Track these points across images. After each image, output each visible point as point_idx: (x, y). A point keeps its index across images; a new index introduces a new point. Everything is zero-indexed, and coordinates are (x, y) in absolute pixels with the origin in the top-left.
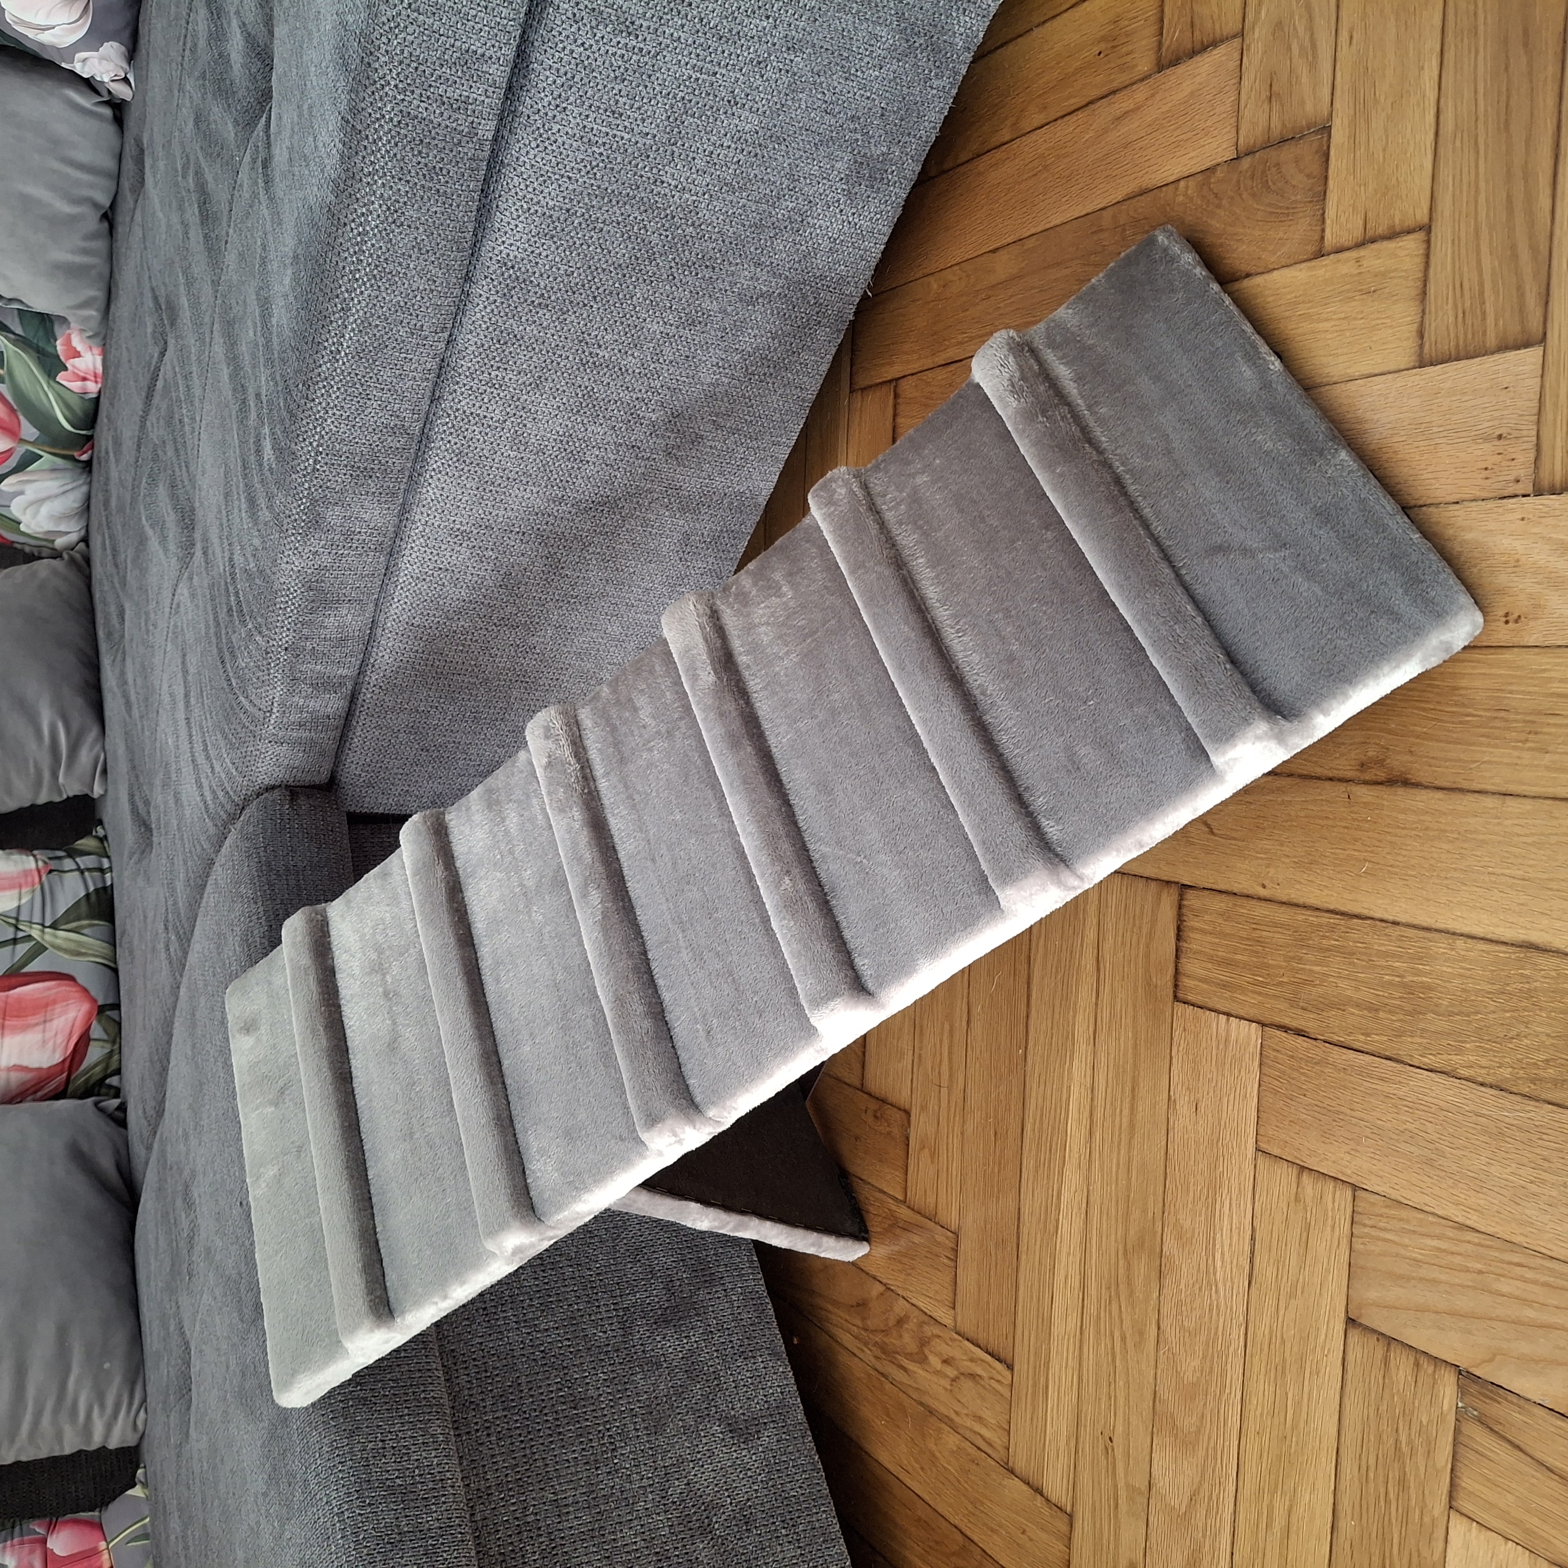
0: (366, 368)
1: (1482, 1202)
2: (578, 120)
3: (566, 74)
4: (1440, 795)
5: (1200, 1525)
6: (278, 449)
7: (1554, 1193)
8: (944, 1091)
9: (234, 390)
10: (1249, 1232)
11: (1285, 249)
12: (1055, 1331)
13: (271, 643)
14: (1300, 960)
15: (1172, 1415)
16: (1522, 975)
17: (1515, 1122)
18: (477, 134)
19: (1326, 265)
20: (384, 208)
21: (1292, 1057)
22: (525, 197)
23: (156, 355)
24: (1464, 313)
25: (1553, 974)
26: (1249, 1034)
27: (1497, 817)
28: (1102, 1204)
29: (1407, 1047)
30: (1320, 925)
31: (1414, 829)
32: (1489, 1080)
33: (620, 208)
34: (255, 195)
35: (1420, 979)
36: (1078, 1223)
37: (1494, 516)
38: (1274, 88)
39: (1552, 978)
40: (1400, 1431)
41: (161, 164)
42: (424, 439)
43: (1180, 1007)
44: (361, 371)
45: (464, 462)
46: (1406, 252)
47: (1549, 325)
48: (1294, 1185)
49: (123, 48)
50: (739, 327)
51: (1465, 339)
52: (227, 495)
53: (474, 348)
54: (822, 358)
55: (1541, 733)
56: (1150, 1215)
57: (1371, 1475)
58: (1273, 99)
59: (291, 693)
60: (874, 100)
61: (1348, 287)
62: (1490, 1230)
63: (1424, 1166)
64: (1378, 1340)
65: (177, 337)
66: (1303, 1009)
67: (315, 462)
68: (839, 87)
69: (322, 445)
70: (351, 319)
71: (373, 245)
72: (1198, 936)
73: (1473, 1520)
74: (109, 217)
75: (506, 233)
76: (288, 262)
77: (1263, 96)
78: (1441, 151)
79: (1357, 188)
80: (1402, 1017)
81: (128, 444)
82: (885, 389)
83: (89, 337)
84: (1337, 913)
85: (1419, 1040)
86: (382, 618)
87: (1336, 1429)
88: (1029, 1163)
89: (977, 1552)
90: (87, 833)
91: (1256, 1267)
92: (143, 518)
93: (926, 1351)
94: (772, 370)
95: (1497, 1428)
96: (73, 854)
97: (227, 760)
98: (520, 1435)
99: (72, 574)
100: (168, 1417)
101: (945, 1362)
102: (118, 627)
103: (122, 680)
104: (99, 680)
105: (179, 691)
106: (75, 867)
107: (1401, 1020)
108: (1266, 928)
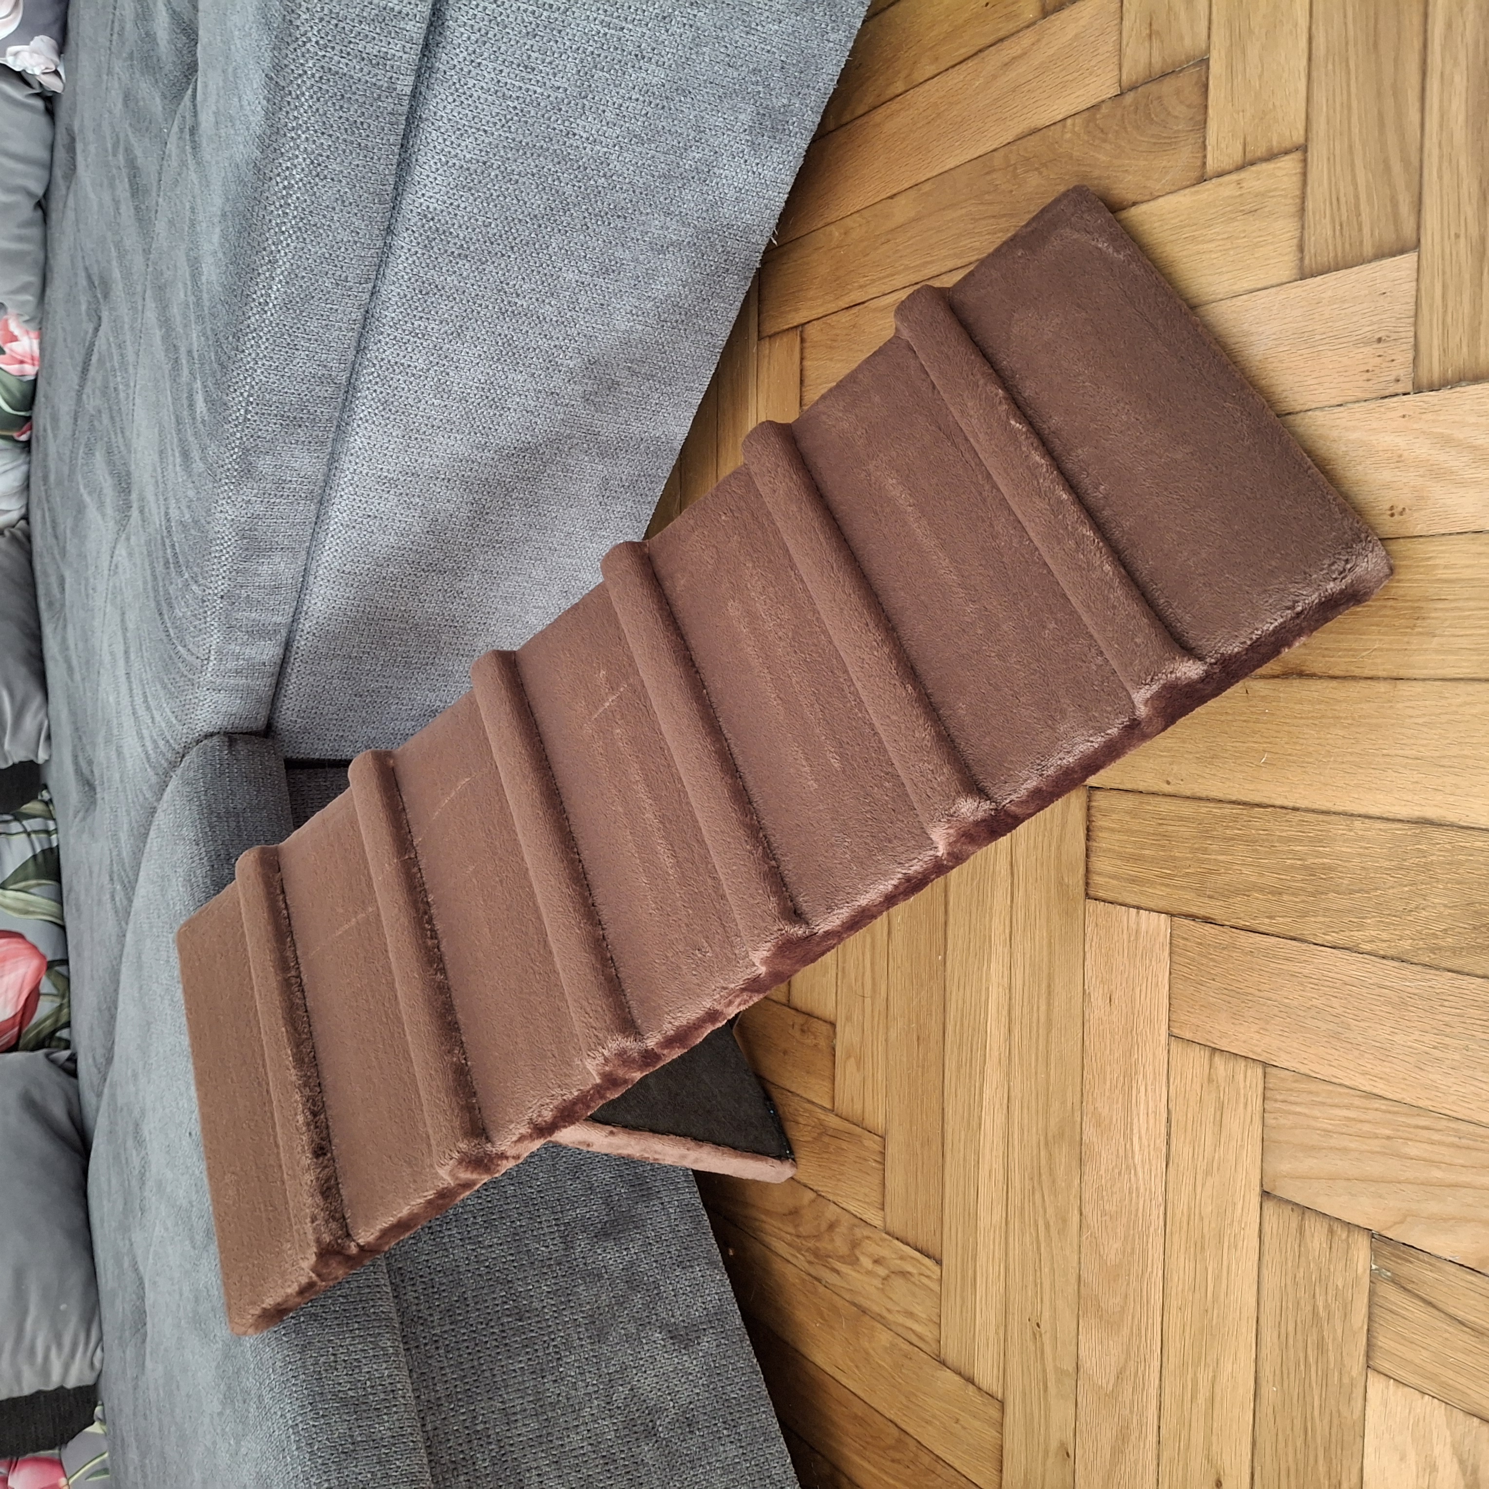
0: (293, 318)
1: (1388, 1070)
2: (493, 75)
3: (479, 30)
4: (1334, 683)
5: (1127, 1402)
6: (210, 402)
7: (1457, 1057)
8: (868, 1001)
9: (167, 350)
10: (1165, 1116)
11: (1168, 178)
12: (981, 1224)
13: (207, 591)
14: (1205, 851)
15: (1096, 1298)
16: (1419, 850)
17: (1415, 991)
18: (395, 89)
19: (1208, 190)
20: (308, 161)
21: (1201, 944)
22: (443, 150)
23: (91, 331)
24: (1341, 225)
25: (1448, 846)
26: (1159, 925)
27: (1390, 701)
28: (1022, 1097)
29: (1311, 927)
30: (1224, 817)
31: (1307, 718)
32: (1391, 952)
33: (534, 161)
34: (183, 163)
35: (1321, 860)
36: (1000, 1118)
37: (1377, 415)
38: (1154, 27)
39: (1447, 851)
40: (1317, 1297)
41: (92, 148)
42: (350, 388)
43: (1091, 904)
44: (289, 322)
45: (390, 410)
46: (1284, 172)
47: (1422, 231)
48: (1207, 1067)
49: (53, 42)
50: (651, 275)
51: (1343, 251)
52: (161, 452)
53: (397, 299)
54: (731, 305)
55: (1429, 618)
56: (1069, 1104)
57: (1291, 1342)
58: (1154, 37)
59: (227, 640)
60: (774, 53)
61: (1229, 209)
62: (1396, 1097)
63: (1331, 1040)
64: (1292, 1210)
65: (111, 309)
66: (1210, 897)
67: (247, 412)
68: (741, 41)
69: (252, 395)
70: (279, 271)
71: (298, 198)
72: (1106, 835)
73: (1391, 1378)
74: (43, 205)
75: (425, 186)
76: (216, 220)
77: (1144, 35)
78: (1314, 74)
79: (1235, 116)
80: (1304, 898)
81: (66, 421)
82: (791, 335)
83: (27, 321)
84: (1239, 804)
85: (1322, 919)
86: (314, 566)
87: (1254, 1299)
88: (951, 1064)
89: (912, 1444)
90: (34, 798)
91: (1173, 1148)
92: (81, 487)
93: (857, 1252)
94: (683, 317)
95: (1410, 1286)
96: (18, 818)
97: (167, 710)
98: (467, 1347)
99: (13, 551)
100: (124, 1352)
101: (876, 1262)
102: (58, 596)
103: (64, 647)
104: (41, 651)
105: (119, 649)
106: (21, 830)
107: (1303, 901)
108: (1172, 823)
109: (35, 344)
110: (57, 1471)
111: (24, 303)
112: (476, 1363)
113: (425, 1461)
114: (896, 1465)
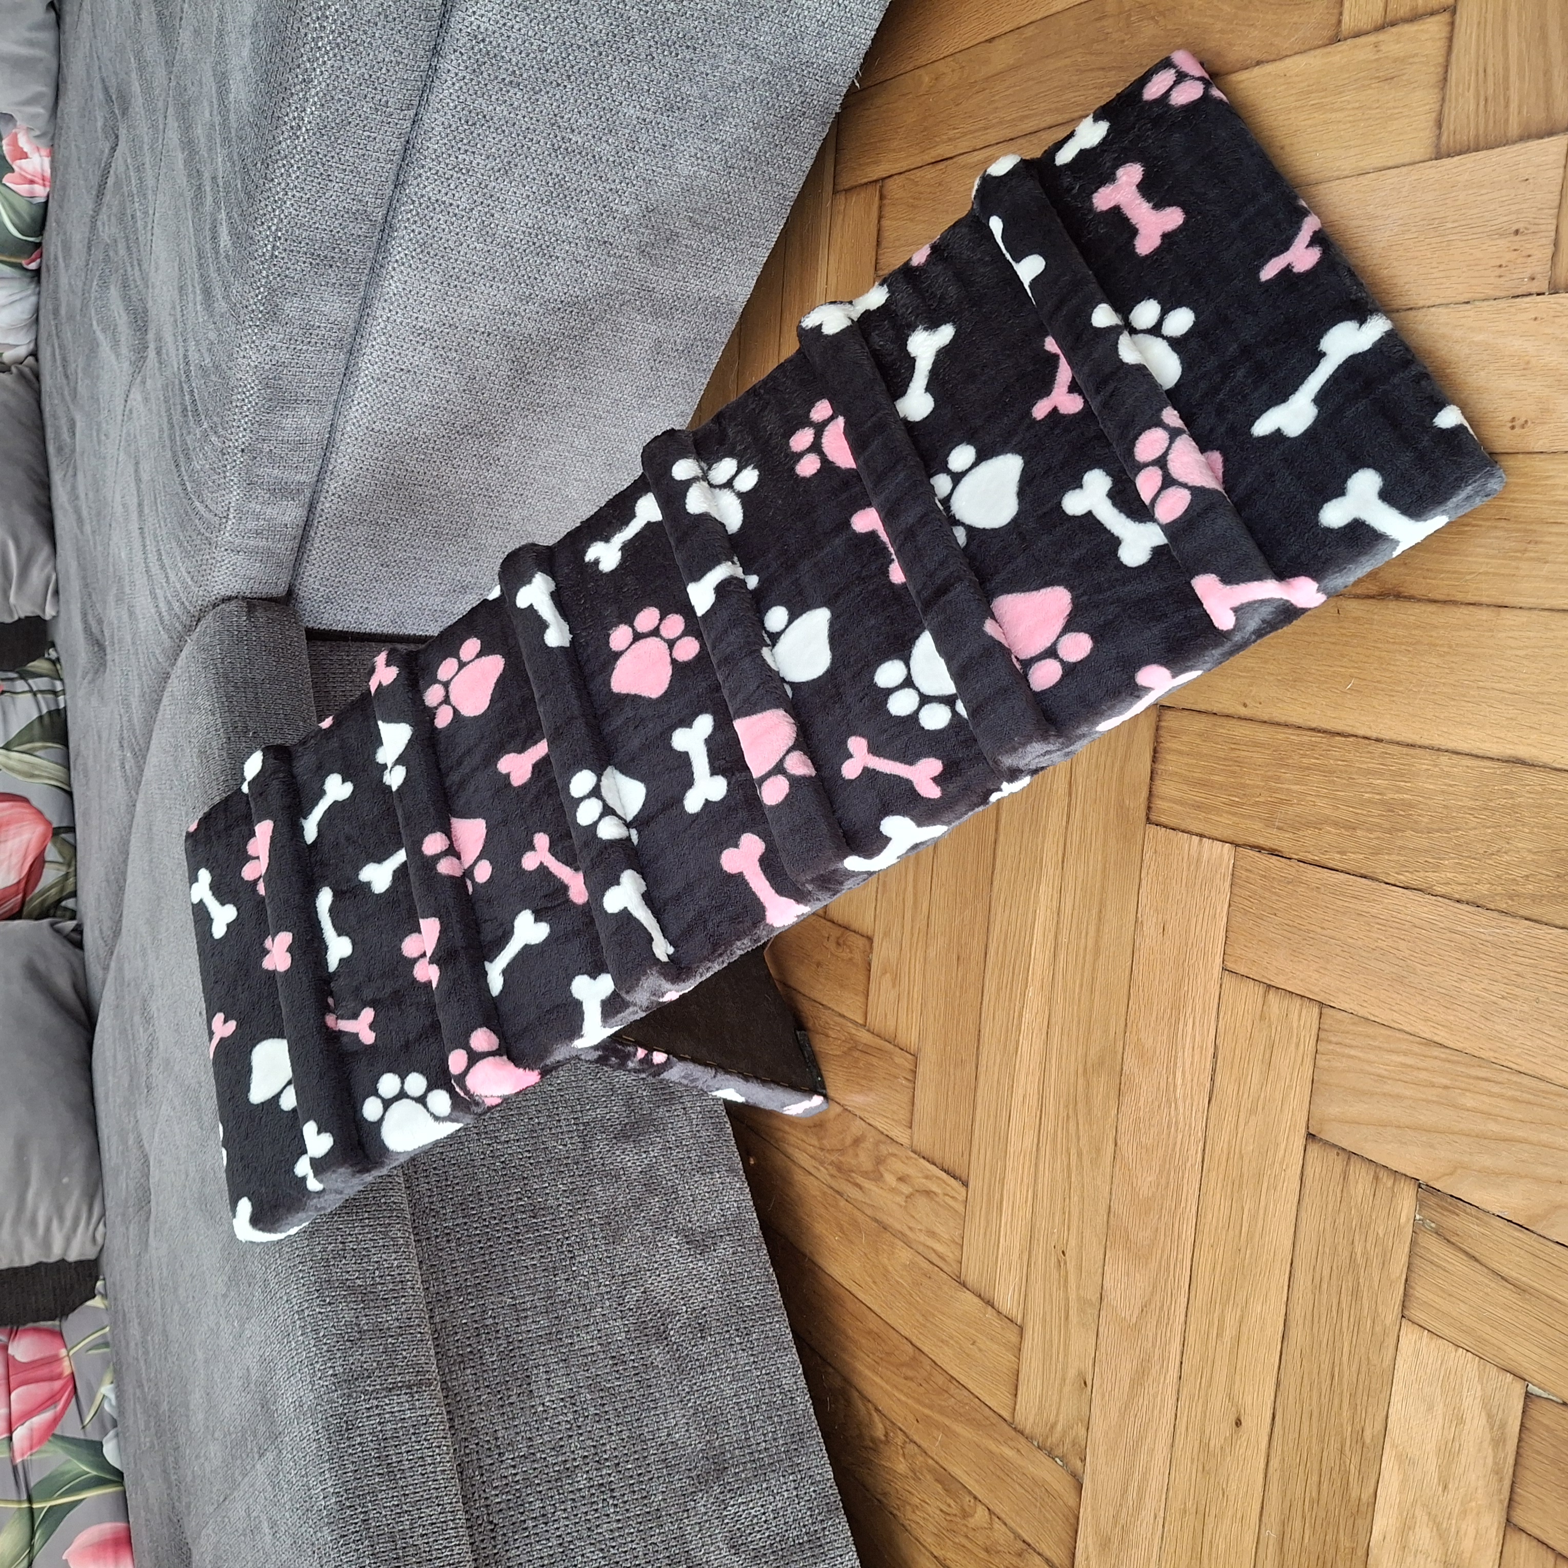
0: (327, 146)
1: (1452, 1018)
4: (1432, 608)
5: (1150, 1336)
6: (235, 235)
7: (1526, 1008)
8: (908, 917)
9: (189, 175)
10: (1211, 1051)
11: (1299, 35)
12: (1011, 1149)
13: (227, 444)
14: (1278, 780)
15: (1126, 1229)
16: (1506, 790)
17: (1490, 938)
19: (1343, 51)
21: (1265, 877)
23: (107, 151)
24: (1486, 100)
25: (1539, 788)
26: (1222, 855)
27: (1491, 630)
28: (1063, 1024)
29: (1383, 866)
30: (1302, 744)
31: (1402, 644)
32: (1465, 897)
35: (1401, 796)
36: (1038, 1044)
37: (1505, 316)
39: (1537, 793)
40: (1356, 1243)
42: (387, 227)
43: (1152, 829)
44: (322, 149)
45: (429, 253)
46: (1428, 36)
48: (1260, 1004)
50: (719, 114)
51: (1486, 129)
52: (181, 288)
53: (441, 129)
54: (806, 153)
55: (1541, 542)
56: (1111, 1035)
57: (1325, 1286)
59: (248, 498)
61: (1365, 74)
62: (1458, 1046)
63: (1394, 983)
64: (1338, 1154)
65: (129, 127)
66: (1279, 828)
67: (274, 247)
69: (280, 230)
70: (313, 92)
72: (1174, 758)
73: (1426, 1329)
76: (246, 31)
80: (1378, 834)
81: (78, 249)
82: (870, 189)
83: (37, 137)
84: (1319, 731)
85: (1397, 858)
86: (341, 422)
87: (1291, 1242)
88: (991, 987)
89: (927, 1363)
90: (40, 655)
91: (1217, 1084)
92: (95, 323)
93: (882, 1169)
94: (753, 164)
95: (1453, 1239)
96: (25, 676)
97: (183, 569)
98: (480, 1242)
99: (21, 389)
100: (127, 1228)
101: (901, 1179)
102: (68, 440)
103: (74, 496)
104: (49, 499)
105: (133, 502)
106: (27, 688)
107: (1378, 838)
108: (1244, 748)
109: (47, 161)
110: (58, 1341)
111: (34, 117)
112: (487, 1258)
113: (432, 1352)
114: (910, 1383)
